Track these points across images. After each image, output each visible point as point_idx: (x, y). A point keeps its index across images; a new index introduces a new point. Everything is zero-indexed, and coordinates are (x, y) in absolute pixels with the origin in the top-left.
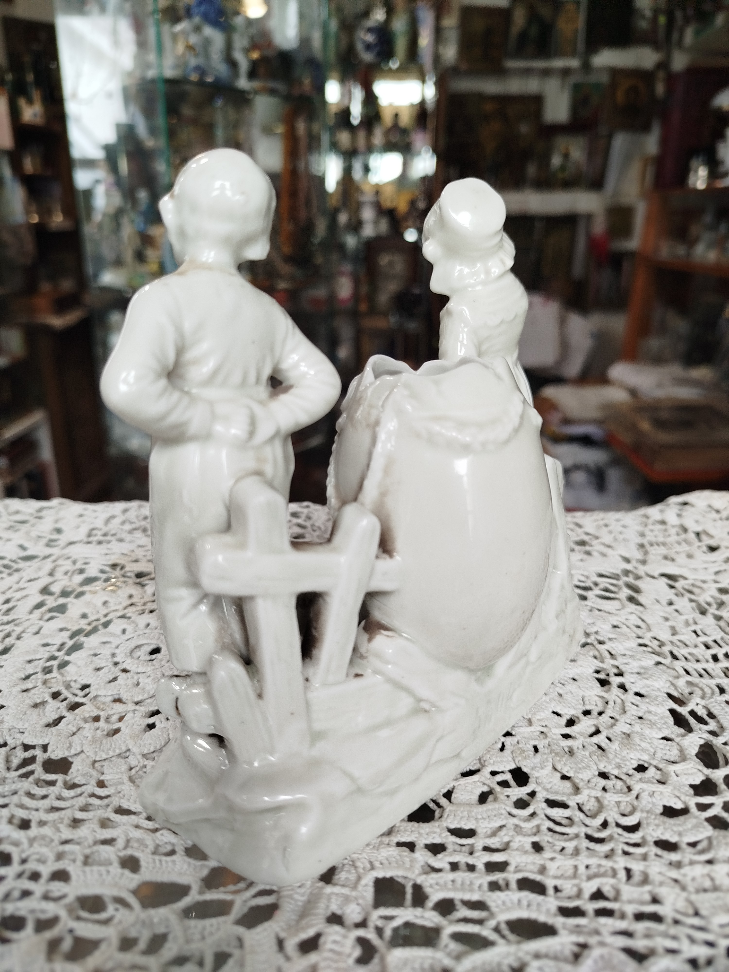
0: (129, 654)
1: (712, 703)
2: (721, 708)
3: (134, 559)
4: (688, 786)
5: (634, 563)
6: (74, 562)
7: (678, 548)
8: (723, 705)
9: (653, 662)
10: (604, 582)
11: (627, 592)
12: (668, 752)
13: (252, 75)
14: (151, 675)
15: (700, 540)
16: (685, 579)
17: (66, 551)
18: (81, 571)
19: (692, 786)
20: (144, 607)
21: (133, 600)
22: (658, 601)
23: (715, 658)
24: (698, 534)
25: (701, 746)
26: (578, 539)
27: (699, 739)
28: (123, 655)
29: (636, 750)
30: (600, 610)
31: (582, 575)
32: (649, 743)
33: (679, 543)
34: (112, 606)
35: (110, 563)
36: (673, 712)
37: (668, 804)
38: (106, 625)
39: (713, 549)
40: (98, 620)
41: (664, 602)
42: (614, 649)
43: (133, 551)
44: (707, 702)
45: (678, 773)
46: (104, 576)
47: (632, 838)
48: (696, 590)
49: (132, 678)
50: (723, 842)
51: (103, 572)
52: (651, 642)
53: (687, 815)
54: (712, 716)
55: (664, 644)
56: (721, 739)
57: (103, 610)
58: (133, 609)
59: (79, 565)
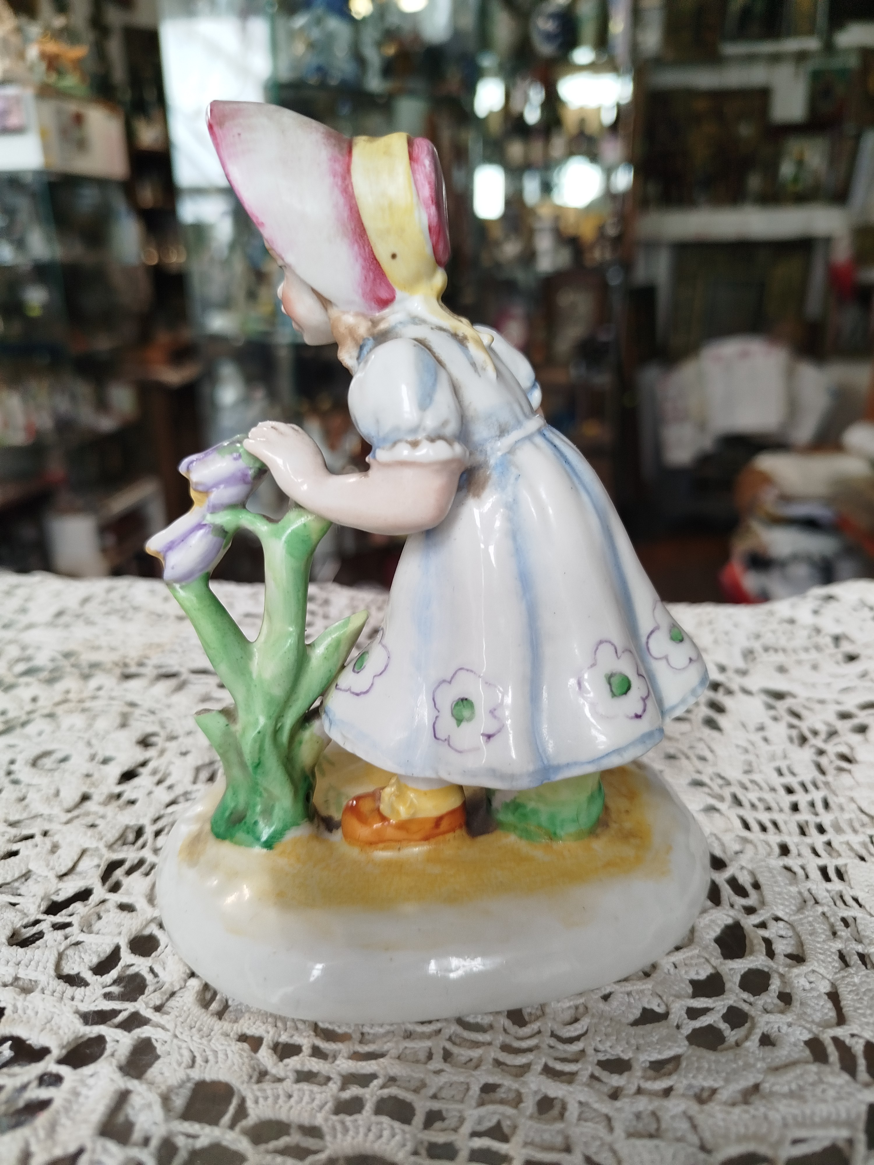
0: (31, 762)
1: (761, 866)
2: (771, 875)
3: (95, 646)
4: (687, 982)
5: (730, 673)
6: (24, 649)
7: (803, 656)
8: (775, 872)
9: (704, 806)
11: (705, 712)
13: (388, 71)
14: (43, 790)
15: (837, 646)
16: (794, 696)
17: (20, 635)
18: (29, 659)
19: (693, 982)
20: (77, 705)
21: (69, 696)
22: (744, 725)
23: (795, 807)
24: (837, 638)
25: (726, 927)
27: (725, 917)
28: (23, 763)
33: (807, 650)
34: (41, 703)
35: (66, 650)
37: (648, 1006)
38: (24, 724)
39: (851, 658)
40: (19, 718)
41: (751, 727)
43: (97, 636)
44: (755, 866)
45: (677, 963)
46: (50, 665)
47: (565, 1051)
48: (804, 713)
49: (20, 791)
50: (696, 1065)
51: (53, 660)
52: (711, 779)
53: (664, 1023)
54: (756, 886)
55: (728, 783)
56: (755, 919)
57: (29, 707)
58: (66, 706)
59: (29, 652)
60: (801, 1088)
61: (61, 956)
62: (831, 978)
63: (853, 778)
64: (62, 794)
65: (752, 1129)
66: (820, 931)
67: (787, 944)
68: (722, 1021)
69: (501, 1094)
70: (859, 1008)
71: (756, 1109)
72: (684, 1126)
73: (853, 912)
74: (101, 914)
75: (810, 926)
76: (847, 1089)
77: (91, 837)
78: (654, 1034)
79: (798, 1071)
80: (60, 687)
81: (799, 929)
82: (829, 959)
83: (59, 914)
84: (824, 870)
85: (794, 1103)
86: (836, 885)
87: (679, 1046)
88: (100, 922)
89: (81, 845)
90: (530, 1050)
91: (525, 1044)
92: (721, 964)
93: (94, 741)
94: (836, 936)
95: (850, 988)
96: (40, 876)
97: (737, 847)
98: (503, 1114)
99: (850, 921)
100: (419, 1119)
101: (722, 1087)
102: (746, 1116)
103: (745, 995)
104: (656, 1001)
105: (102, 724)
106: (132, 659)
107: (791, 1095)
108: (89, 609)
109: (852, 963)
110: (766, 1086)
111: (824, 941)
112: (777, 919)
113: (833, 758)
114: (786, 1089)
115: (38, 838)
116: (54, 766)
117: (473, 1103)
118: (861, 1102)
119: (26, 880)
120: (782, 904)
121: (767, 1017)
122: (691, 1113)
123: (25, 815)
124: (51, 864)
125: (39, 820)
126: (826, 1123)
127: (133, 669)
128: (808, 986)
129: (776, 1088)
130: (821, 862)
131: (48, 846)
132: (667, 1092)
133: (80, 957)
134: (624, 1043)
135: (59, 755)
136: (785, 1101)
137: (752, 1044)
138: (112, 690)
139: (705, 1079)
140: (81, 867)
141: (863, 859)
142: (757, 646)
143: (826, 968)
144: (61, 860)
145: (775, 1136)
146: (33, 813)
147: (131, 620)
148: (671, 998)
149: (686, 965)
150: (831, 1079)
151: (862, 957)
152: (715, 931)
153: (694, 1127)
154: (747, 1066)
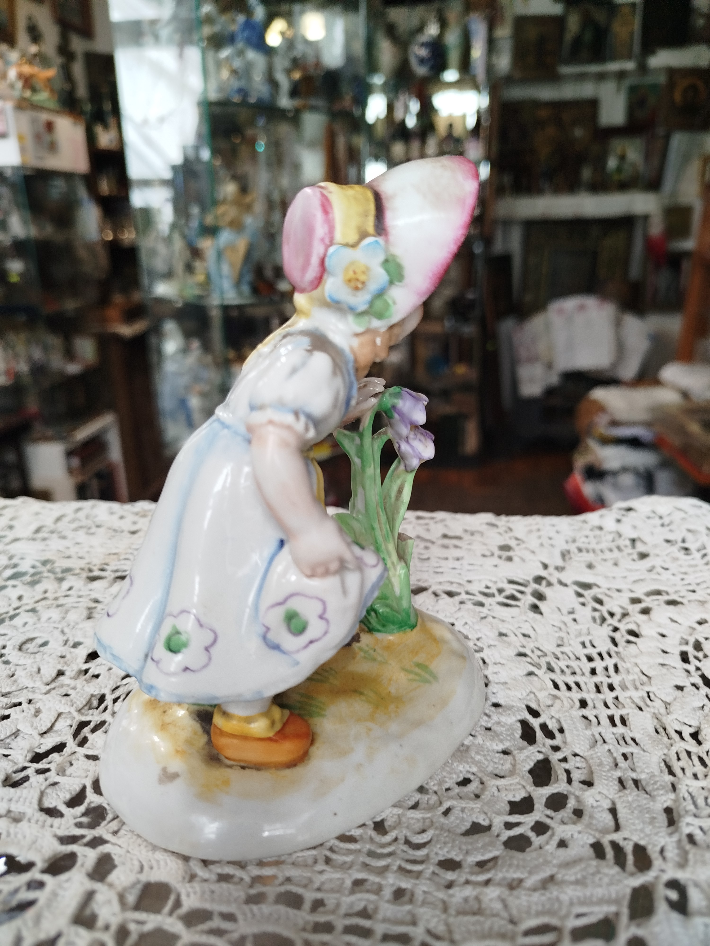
0: (18, 647)
1: (566, 716)
2: (572, 722)
3: (67, 556)
4: (506, 802)
5: (551, 569)
6: (11, 558)
7: (608, 555)
8: (575, 720)
9: (525, 672)
10: (510, 589)
11: (531, 600)
12: (500, 767)
13: (294, 92)
14: (28, 668)
15: (634, 547)
16: (599, 587)
17: (8, 547)
18: (15, 566)
19: (510, 803)
20: (53, 602)
21: (47, 595)
22: (559, 610)
23: (593, 672)
24: (633, 541)
25: (539, 762)
26: (503, 543)
27: (538, 754)
28: (11, 648)
29: (467, 763)
30: (494, 618)
31: (491, 581)
32: (484, 755)
33: (611, 550)
34: (24, 601)
35: (43, 558)
36: (524, 724)
37: (476, 820)
38: (12, 618)
39: (643, 556)
40: (7, 613)
41: (565, 611)
42: (489, 658)
43: (68, 548)
44: (561, 715)
45: (500, 788)
46: (32, 571)
47: (414, 855)
48: (605, 599)
49: (10, 669)
50: (508, 862)
51: (33, 567)
52: (533, 652)
53: (488, 833)
54: (561, 731)
55: (545, 655)
56: (559, 755)
57: (16, 604)
58: (44, 603)
59: (15, 561)
60: (584, 878)
61: (42, 794)
62: (611, 797)
63: (638, 648)
64: (42, 671)
65: (548, 906)
66: (605, 763)
67: (581, 774)
68: (530, 831)
69: (367, 886)
70: (630, 819)
71: (551, 893)
72: (498, 906)
73: (631, 749)
74: (73, 762)
75: (599, 759)
76: (617, 877)
77: (64, 704)
78: (479, 842)
79: (583, 865)
80: (40, 588)
81: (591, 761)
82: (611, 784)
83: (41, 762)
84: (611, 719)
85: (579, 888)
86: (620, 729)
87: (497, 850)
88: (72, 768)
89: (57, 711)
90: (390, 854)
91: (385, 851)
92: (534, 790)
93: (66, 630)
94: (618, 767)
95: (624, 805)
96: (27, 734)
97: (549, 702)
98: (368, 900)
99: (629, 756)
100: (307, 905)
101: (527, 878)
102: (543, 898)
103: (549, 812)
104: (483, 816)
105: (72, 616)
106: (95, 565)
107: (577, 882)
108: (61, 526)
109: (628, 786)
110: (559, 877)
111: (608, 771)
112: (575, 755)
113: (625, 633)
114: (573, 878)
115: (25, 705)
116: (36, 650)
117: (347, 892)
118: (627, 886)
119: (15, 738)
120: (579, 744)
121: (563, 827)
122: (503, 896)
123: (14, 688)
124: (35, 725)
125: (25, 691)
126: (601, 901)
127: (96, 573)
128: (595, 804)
129: (567, 878)
130: (610, 712)
131: (33, 711)
132: (487, 883)
133: (57, 795)
134: (457, 848)
135: (40, 641)
136: (572, 887)
137: (551, 847)
138: (80, 590)
139: (515, 872)
140: (57, 727)
141: (641, 709)
142: (573, 548)
143: (608, 790)
144: (42, 722)
145: (563, 912)
146: (21, 686)
147: (93, 534)
148: (494, 815)
149: (506, 790)
150: (606, 870)
151: (636, 782)
152: (530, 765)
153: (506, 907)
154: (546, 862)
